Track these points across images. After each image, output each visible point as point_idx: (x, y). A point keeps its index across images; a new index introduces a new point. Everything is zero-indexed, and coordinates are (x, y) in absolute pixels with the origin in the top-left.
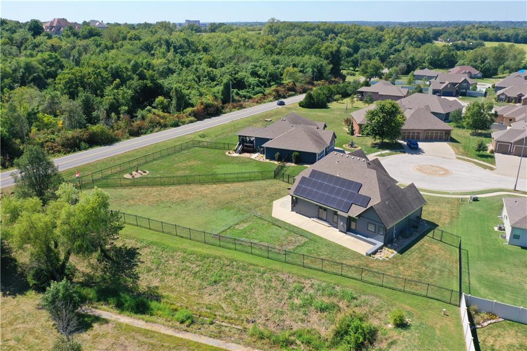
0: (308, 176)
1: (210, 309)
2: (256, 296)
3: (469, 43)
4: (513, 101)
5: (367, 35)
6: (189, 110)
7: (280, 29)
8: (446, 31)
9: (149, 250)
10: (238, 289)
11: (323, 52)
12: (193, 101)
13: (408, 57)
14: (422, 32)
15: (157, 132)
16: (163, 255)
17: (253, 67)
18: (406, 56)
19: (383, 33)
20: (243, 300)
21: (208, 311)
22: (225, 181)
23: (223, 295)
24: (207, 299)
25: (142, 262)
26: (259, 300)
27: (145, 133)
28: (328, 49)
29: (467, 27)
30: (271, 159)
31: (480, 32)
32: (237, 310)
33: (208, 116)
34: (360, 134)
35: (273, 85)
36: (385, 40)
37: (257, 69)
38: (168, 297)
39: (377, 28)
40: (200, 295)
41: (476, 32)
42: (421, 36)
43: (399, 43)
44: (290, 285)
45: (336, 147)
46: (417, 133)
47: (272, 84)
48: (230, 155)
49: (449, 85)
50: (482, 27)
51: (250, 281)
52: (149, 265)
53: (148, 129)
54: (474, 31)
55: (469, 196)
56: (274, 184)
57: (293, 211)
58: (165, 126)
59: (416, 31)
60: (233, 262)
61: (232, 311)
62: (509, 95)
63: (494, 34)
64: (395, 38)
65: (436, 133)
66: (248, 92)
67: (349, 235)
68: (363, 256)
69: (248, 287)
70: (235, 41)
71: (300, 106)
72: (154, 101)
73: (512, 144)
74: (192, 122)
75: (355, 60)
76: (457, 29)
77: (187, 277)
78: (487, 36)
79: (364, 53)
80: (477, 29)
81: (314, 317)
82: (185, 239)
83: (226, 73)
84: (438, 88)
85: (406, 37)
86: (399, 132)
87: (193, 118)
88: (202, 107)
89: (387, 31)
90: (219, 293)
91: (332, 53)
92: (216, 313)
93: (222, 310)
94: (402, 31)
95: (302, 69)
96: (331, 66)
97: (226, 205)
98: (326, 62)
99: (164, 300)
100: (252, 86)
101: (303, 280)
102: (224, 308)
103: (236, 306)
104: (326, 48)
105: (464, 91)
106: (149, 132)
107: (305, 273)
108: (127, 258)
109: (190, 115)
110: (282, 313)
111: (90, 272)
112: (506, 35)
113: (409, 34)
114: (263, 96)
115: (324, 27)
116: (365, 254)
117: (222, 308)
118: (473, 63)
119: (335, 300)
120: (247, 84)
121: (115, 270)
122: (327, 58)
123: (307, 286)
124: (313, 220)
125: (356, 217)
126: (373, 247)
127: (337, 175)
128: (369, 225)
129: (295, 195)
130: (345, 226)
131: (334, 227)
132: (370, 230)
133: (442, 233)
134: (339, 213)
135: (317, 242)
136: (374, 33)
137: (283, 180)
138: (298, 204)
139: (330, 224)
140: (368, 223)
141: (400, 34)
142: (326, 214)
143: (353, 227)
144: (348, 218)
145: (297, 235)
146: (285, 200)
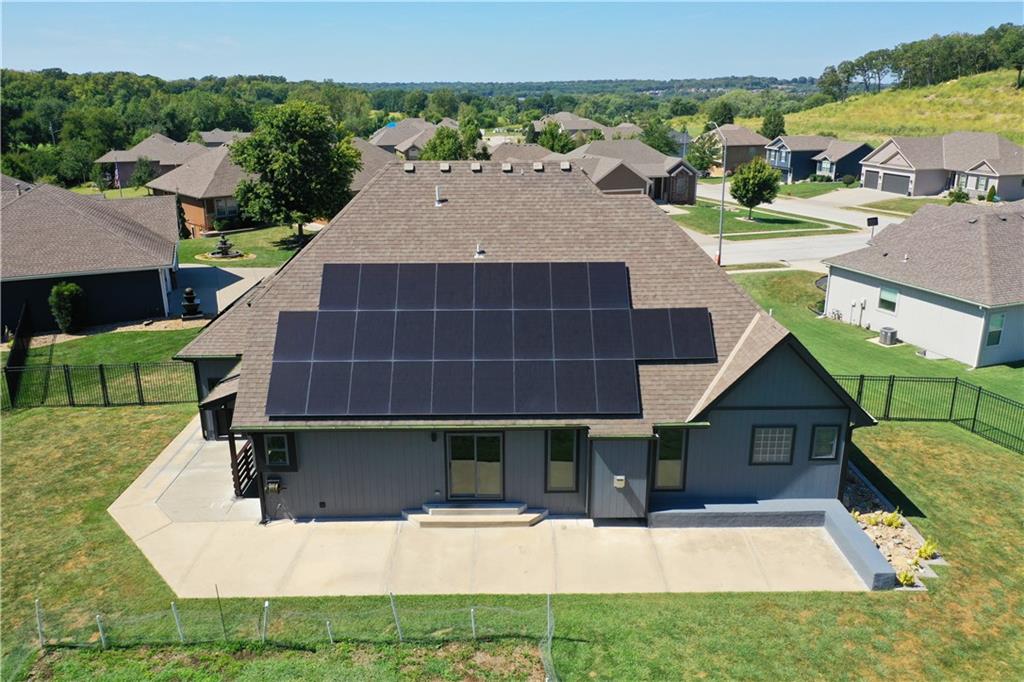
0: (312, 304)
13: (162, 113)
14: (153, 82)
34: (213, 229)
36: (75, 98)
41: (249, 88)
43: (111, 103)
45: (182, 263)
50: (256, 79)
54: (245, 86)
56: (34, 427)
59: (139, 80)
63: (281, 91)
64: (98, 93)
67: (663, 522)
68: (867, 599)
78: (269, 94)
79: (49, 107)
80: (249, 83)
85: (122, 92)
89: (75, 79)
113: (125, 86)
124: (423, 524)
125: (698, 418)
126: (822, 530)
127: (478, 258)
128: (761, 434)
129: (279, 425)
130: (640, 488)
131: (555, 514)
132: (767, 458)
133: (891, 386)
134: (598, 428)
135: (606, 641)
136: (45, 83)
137: (65, 400)
138: (294, 467)
139: (529, 510)
140: (754, 427)
141: (106, 86)
142: (497, 465)
143: (669, 473)
144: (651, 442)
145: (453, 648)
146: (167, 477)
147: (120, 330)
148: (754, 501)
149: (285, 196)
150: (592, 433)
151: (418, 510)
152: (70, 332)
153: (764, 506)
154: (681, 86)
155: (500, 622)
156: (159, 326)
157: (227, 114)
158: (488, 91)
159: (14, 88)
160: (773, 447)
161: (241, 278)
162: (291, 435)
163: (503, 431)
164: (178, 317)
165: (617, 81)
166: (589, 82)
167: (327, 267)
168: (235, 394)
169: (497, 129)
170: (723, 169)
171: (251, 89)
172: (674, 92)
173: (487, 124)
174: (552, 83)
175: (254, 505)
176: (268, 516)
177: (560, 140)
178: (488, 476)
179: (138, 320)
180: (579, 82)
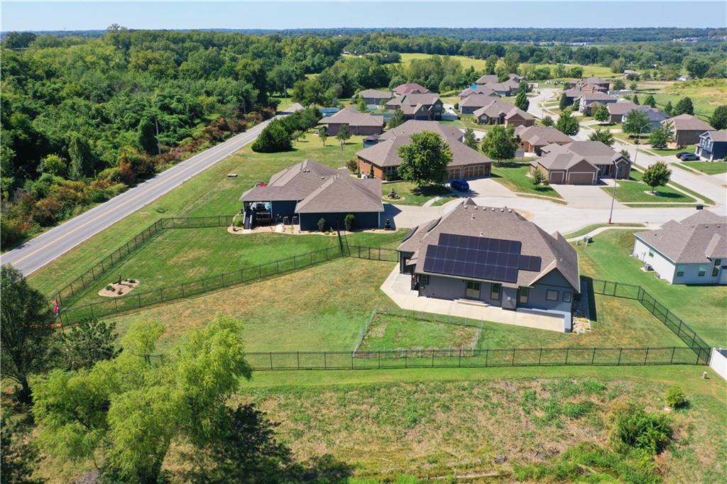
0: (436, 243)
1: (435, 462)
2: (484, 423)
3: (384, 55)
4: (496, 123)
5: (262, 48)
6: (109, 172)
7: (132, 40)
8: (350, 41)
9: (276, 403)
10: (452, 420)
11: (240, 73)
12: (106, 157)
13: (340, 76)
14: (329, 43)
15: (79, 214)
16: (305, 404)
17: (161, 98)
18: (336, 73)
19: (281, 44)
20: (471, 435)
21: (434, 465)
22: (277, 272)
23: (439, 437)
24: (420, 451)
25: (276, 425)
26: (491, 429)
27: (63, 219)
28: (248, 68)
29: (373, 36)
30: (311, 229)
31: (389, 42)
32: (472, 451)
33: (140, 180)
34: (384, 180)
35: (198, 123)
36: (285, 54)
37: (166, 101)
38: (358, 466)
39: (272, 38)
40: (405, 447)
41: (384, 42)
42: (329, 48)
43: (305, 57)
44: (516, 395)
46: (457, 170)
47: (196, 122)
48: (236, 233)
49: (423, 108)
50: (389, 36)
51: (461, 406)
52: (292, 426)
53: (63, 211)
54: (382, 40)
55: (582, 238)
57: (422, 296)
58: (86, 203)
59: (321, 41)
60: (418, 385)
61: (467, 454)
62: (490, 116)
63: (404, 44)
64: (298, 51)
65: (477, 168)
66: (167, 136)
67: (520, 311)
68: (561, 333)
69: (463, 415)
70: (91, 60)
71: (254, 150)
72: (39, 163)
73: (565, 171)
74: (122, 191)
75: (272, 83)
76: (362, 38)
77: (366, 428)
78: (397, 46)
79: (281, 72)
80: (385, 38)
81: (573, 428)
82: (316, 371)
83: (126, 109)
84: (411, 113)
85: (311, 50)
86: (446, 172)
87: (121, 185)
88: (129, 165)
89: (286, 41)
90: (431, 435)
91: (254, 73)
92: (448, 465)
93: (453, 459)
94: (305, 41)
95: (220, 98)
96: (257, 91)
97: (320, 308)
98: (249, 86)
99: (357, 472)
100: (172, 128)
101: (527, 384)
102: (453, 453)
103: (467, 446)
104: (245, 67)
105: (438, 114)
106: (68, 215)
107: (522, 373)
108: (246, 426)
109: (113, 179)
110: (532, 435)
111: (193, 469)
112: (418, 45)
113: (313, 45)
114: (194, 141)
115: (198, 37)
116: (563, 331)
117: (452, 456)
118: (416, 80)
119: (584, 398)
120: (163, 124)
121: (239, 452)
122: (249, 81)
123: (538, 390)
124: (459, 303)
125: (531, 285)
126: (563, 320)
127: (481, 236)
128: (549, 292)
129: (426, 273)
130: (514, 301)
131: (492, 305)
132: (551, 299)
133: (616, 286)
134: (504, 284)
135: (495, 330)
136: (270, 44)
137: (357, 255)
138: (428, 284)
139: (486, 303)
140: (547, 290)
141: (302, 46)
142: (479, 291)
143: (523, 299)
144: (518, 289)
145: (461, 326)
146: (392, 282)
147: (365, 231)
148: (546, 309)
149: (418, 173)
150: (503, 285)
151: (458, 299)
152: (350, 231)
153: (549, 311)
154: (715, 34)
155: (473, 323)
156: (377, 231)
157: (374, 72)
158: (552, 37)
159: (254, 48)
160: (552, 296)
161: (401, 211)
162: (428, 276)
163: (481, 282)
164: (383, 229)
165: (659, 29)
166: (635, 29)
167: (441, 234)
168: (415, 264)
169: (548, 81)
170: (676, 144)
171: (386, 43)
172: (707, 39)
173: (541, 77)
174: (604, 30)
175: (417, 292)
176: (420, 295)
177: (570, 122)
178: (476, 293)
179: (370, 228)
180: (627, 29)
